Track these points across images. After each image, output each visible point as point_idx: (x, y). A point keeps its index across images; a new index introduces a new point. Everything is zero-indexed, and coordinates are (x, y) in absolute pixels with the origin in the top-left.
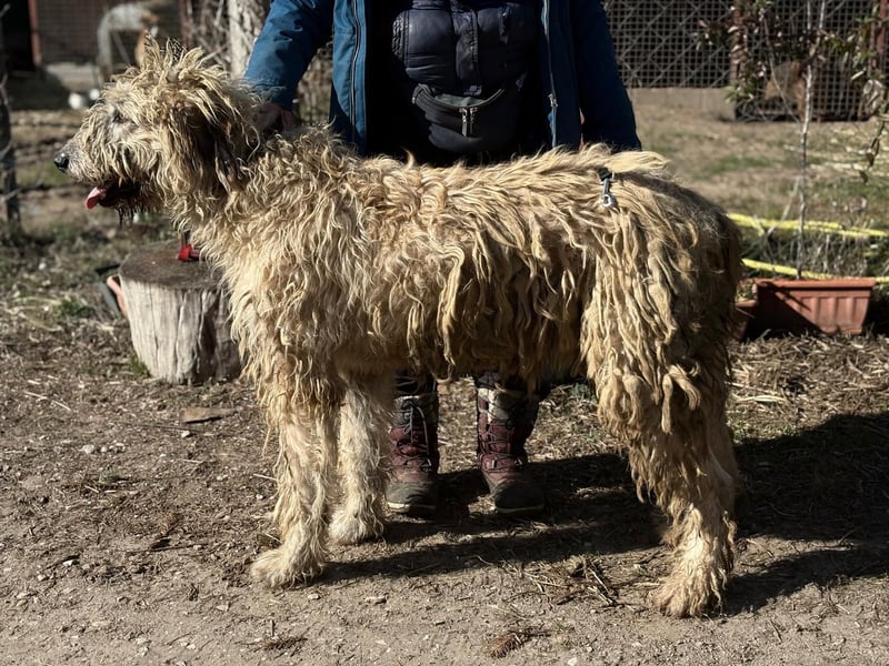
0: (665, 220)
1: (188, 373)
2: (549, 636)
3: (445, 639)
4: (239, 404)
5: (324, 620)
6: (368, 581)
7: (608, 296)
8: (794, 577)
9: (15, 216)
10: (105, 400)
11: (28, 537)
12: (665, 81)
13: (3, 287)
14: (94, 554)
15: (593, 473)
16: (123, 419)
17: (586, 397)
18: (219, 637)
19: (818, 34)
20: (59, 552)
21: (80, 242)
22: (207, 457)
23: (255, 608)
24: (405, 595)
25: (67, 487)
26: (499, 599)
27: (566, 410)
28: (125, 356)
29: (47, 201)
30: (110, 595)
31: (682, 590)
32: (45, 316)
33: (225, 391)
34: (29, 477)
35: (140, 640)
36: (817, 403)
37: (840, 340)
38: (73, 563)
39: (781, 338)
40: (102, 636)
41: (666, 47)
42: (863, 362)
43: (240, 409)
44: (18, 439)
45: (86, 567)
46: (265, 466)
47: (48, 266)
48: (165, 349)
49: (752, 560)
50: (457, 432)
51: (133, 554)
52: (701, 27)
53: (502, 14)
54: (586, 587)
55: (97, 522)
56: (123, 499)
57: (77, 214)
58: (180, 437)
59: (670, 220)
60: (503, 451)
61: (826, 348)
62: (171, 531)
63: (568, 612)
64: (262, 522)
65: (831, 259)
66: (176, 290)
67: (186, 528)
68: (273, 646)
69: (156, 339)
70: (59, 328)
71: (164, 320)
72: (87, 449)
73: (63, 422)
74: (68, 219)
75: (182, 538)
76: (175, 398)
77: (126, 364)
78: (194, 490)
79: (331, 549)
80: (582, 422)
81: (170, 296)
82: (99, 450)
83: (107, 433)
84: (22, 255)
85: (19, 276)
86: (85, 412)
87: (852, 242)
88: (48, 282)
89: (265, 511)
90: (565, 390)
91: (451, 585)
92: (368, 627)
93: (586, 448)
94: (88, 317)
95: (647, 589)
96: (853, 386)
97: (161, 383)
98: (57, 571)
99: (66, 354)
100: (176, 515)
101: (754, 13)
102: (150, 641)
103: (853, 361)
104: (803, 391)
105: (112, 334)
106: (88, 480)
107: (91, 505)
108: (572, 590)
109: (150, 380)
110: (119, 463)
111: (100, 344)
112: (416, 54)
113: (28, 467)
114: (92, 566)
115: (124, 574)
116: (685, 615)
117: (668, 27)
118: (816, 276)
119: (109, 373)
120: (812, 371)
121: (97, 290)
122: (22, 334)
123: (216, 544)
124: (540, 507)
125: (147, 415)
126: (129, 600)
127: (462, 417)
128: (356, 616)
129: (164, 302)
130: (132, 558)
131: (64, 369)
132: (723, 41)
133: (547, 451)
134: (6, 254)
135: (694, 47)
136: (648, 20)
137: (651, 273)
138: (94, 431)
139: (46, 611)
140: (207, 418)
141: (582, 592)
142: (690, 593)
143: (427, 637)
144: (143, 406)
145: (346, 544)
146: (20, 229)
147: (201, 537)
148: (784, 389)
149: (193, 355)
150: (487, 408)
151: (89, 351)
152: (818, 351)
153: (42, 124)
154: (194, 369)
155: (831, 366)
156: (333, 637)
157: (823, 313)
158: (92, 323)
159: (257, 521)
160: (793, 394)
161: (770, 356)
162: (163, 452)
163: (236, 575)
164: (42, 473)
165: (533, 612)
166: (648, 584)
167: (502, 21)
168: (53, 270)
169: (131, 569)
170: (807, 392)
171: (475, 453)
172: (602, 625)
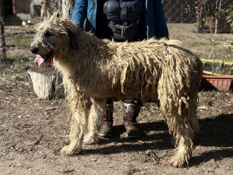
0: (182, 57)
1: (48, 97)
2: (140, 171)
3: (112, 172)
4: (61, 106)
5: (80, 165)
6: (92, 155)
7: (165, 77)
8: (207, 157)
9: (5, 53)
10: (25, 103)
11: (2, 140)
12: (178, 21)
13: (1, 72)
14: (19, 145)
15: (154, 127)
16: (30, 109)
17: (154, 106)
18: (51, 169)
19: (219, 10)
20: (10, 144)
21: (22, 61)
22: (51, 120)
23: (61, 162)
24: (102, 159)
25: (13, 127)
26: (127, 161)
27: (148, 110)
28: (32, 92)
29: (14, 50)
30: (23, 157)
31: (177, 160)
32: (11, 81)
33: (57, 102)
34: (4, 124)
35: (30, 169)
36: (216, 109)
37: (223, 92)
38: (13, 148)
39: (207, 91)
40: (20, 168)
41: (178, 12)
42: (229, 98)
43: (61, 107)
44: (2, 113)
45: (17, 149)
46: (67, 123)
47: (13, 67)
48: (42, 90)
49: (196, 152)
50: (119, 114)
51: (30, 146)
52: (188, 7)
53: (133, 3)
54: (151, 158)
55: (21, 136)
56: (28, 130)
57: (22, 53)
58: (44, 114)
59: (183, 57)
60: (130, 120)
61: (219, 94)
62: (40, 140)
63: (146, 165)
64: (65, 138)
65: (221, 70)
66: (45, 74)
67: (44, 139)
68: (65, 172)
69: (39, 87)
70: (15, 84)
71: (42, 82)
72: (20, 117)
73: (14, 109)
74: (19, 55)
75: (43, 142)
76: (44, 103)
77: (31, 94)
78: (47, 128)
79: (83, 146)
80: (152, 113)
81: (43, 76)
82: (23, 117)
83: (25, 112)
84: (6, 64)
85: (5, 69)
86: (20, 106)
87: (227, 66)
88: (13, 71)
89: (66, 135)
90: (149, 104)
91: (114, 157)
92: (91, 167)
93: (153, 120)
94: (23, 81)
95: (168, 159)
96: (226, 105)
97: (40, 99)
98: (9, 150)
99: (16, 91)
100: (42, 135)
101: (202, 4)
102: (32, 170)
103: (226, 98)
104: (212, 106)
105: (28, 86)
106: (19, 125)
107: (20, 132)
108: (147, 159)
109: (38, 98)
110: (28, 121)
111: (25, 88)
112: (110, 13)
113: (3, 121)
114: (18, 149)
115: (27, 151)
116: (177, 167)
117: (179, 7)
118: (217, 75)
119: (27, 96)
120: (215, 101)
121: (25, 74)
122: (5, 85)
123: (52, 144)
124: (140, 136)
125: (36, 108)
126: (27, 158)
127: (120, 111)
128: (88, 164)
129: (42, 78)
130: (29, 147)
131: (15, 95)
132: (194, 11)
133: (142, 120)
134: (2, 63)
135: (186, 13)
136: (174, 5)
137: (177, 71)
138: (22, 112)
139: (5, 161)
140: (52, 109)
141: (150, 159)
142: (179, 161)
143: (107, 171)
144: (35, 105)
145: (87, 144)
146: (6, 57)
147: (48, 141)
148: (207, 105)
149: (49, 92)
150: (126, 108)
151: (22, 90)
152: (217, 95)
153: (15, 29)
154: (49, 96)
155: (220, 99)
156: (82, 170)
157: (219, 85)
158: (23, 82)
159: (63, 137)
160: (210, 107)
161: (204, 96)
162: (40, 118)
163: (57, 152)
164: (7, 123)
165: (136, 165)
166: (168, 158)
167: (133, 5)
168: (14, 68)
169: (29, 150)
170: (213, 106)
171: (123, 120)
172: (155, 169)
